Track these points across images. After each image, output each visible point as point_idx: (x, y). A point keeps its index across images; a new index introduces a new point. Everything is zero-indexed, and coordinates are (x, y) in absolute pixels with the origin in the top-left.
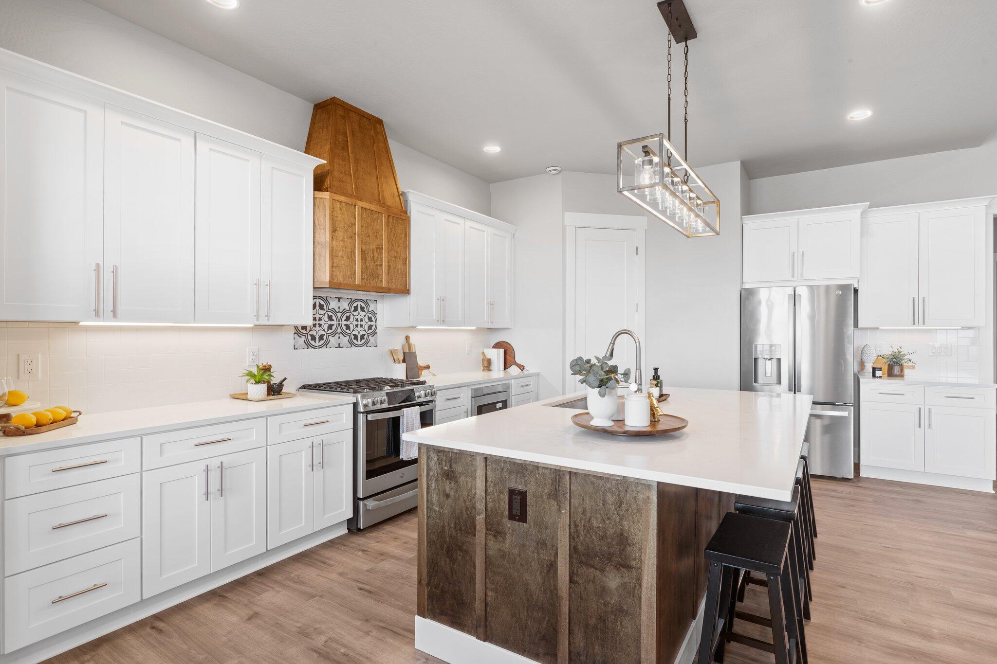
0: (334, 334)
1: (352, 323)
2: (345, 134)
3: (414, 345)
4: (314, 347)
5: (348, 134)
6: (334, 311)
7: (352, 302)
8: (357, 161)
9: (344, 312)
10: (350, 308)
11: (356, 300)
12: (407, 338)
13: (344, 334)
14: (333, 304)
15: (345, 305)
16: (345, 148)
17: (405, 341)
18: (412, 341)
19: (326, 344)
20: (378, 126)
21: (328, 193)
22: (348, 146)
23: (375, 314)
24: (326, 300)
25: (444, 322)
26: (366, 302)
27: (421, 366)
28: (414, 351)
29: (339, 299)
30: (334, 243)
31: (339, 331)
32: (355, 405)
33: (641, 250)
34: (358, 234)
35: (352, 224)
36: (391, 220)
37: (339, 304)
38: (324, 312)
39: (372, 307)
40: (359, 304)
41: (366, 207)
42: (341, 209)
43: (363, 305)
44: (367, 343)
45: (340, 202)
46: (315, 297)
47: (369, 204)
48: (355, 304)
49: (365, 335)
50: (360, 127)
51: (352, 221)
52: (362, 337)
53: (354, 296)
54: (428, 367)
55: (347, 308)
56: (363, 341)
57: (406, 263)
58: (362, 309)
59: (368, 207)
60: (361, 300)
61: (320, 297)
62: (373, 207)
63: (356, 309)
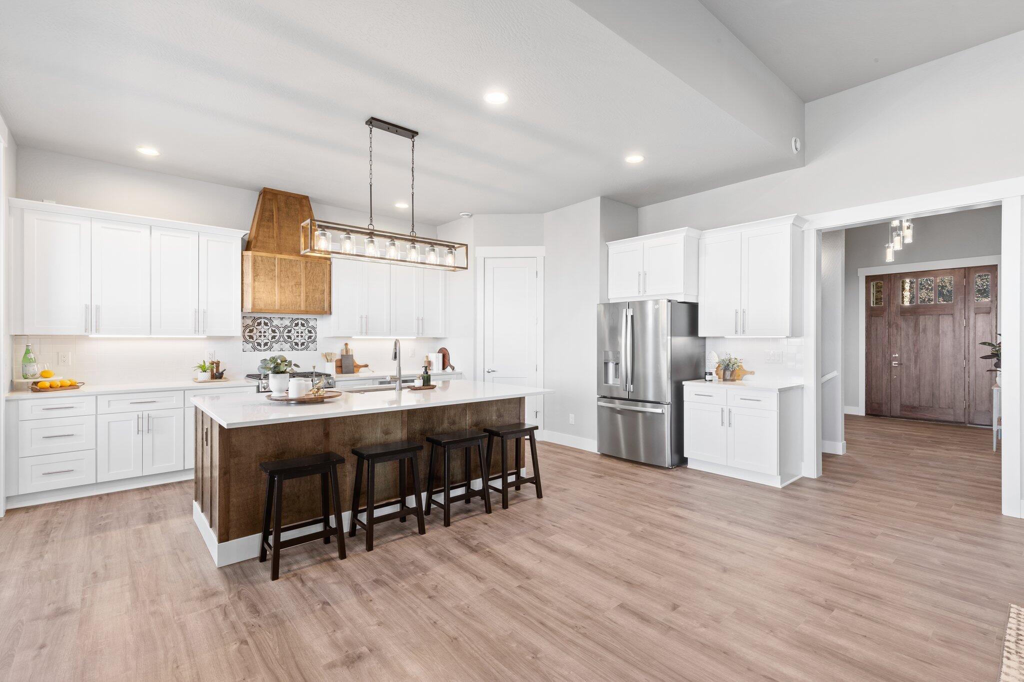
0: (277, 342)
1: (293, 334)
2: (272, 211)
3: (352, 350)
4: (260, 350)
5: (274, 211)
6: (277, 327)
7: (293, 320)
8: (280, 227)
9: (286, 327)
10: (291, 324)
11: (298, 319)
12: (346, 344)
13: (285, 342)
14: (276, 322)
15: (287, 322)
16: (271, 219)
17: (344, 347)
18: (349, 347)
19: (270, 349)
20: (304, 201)
21: (251, 252)
22: (273, 218)
23: (314, 328)
24: (270, 319)
25: (366, 334)
26: (307, 320)
27: (358, 365)
28: (351, 354)
29: (282, 319)
30: (256, 283)
31: (282, 339)
32: (258, 387)
33: (541, 274)
34: (278, 276)
35: (272, 270)
36: (309, 265)
37: (282, 322)
38: (268, 327)
39: (311, 323)
40: (300, 322)
41: (285, 258)
42: (262, 261)
43: (303, 322)
44: (307, 348)
45: (262, 257)
46: (260, 318)
47: (288, 256)
48: (296, 322)
49: (305, 342)
50: (286, 204)
51: (273, 268)
52: (303, 344)
53: (295, 317)
54: (366, 366)
55: (289, 324)
56: (303, 347)
57: (323, 293)
58: (303, 325)
59: (287, 258)
60: (302, 319)
61: (265, 318)
62: (291, 257)
63: (297, 325)
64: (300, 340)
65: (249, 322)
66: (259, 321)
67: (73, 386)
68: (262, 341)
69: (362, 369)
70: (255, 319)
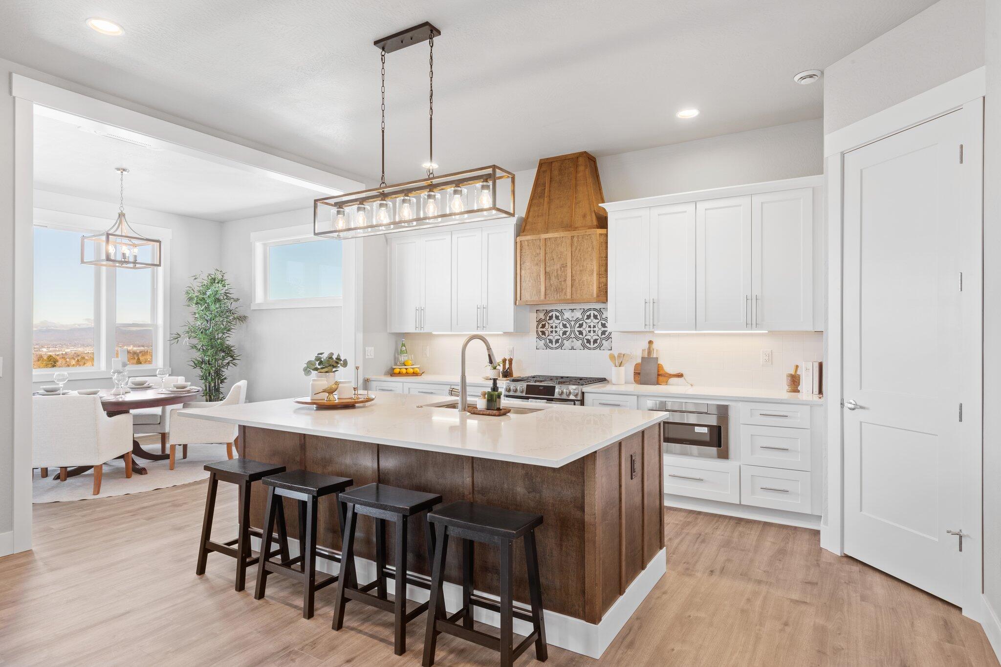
0: (568, 338)
1: (585, 329)
3: (657, 350)
4: (551, 348)
5: (547, 184)
6: (568, 320)
7: (584, 311)
8: (550, 202)
9: (577, 320)
10: (583, 317)
11: (590, 310)
12: (650, 342)
13: (577, 338)
14: (567, 315)
15: (578, 315)
16: (542, 194)
17: (646, 346)
18: (655, 346)
19: (561, 346)
21: (523, 237)
22: (545, 193)
23: (608, 320)
24: (561, 312)
25: (655, 327)
26: (600, 311)
27: (668, 374)
28: (655, 356)
29: (572, 310)
30: (523, 272)
31: (573, 336)
34: (543, 260)
35: (537, 254)
37: (573, 314)
38: (559, 321)
39: (605, 314)
40: (592, 312)
41: (550, 237)
42: (528, 245)
43: (596, 313)
44: (600, 347)
45: (528, 241)
46: (552, 311)
47: (553, 234)
48: (588, 313)
49: (598, 339)
50: (560, 170)
51: (538, 251)
52: (595, 341)
53: (587, 307)
54: (680, 376)
55: (580, 317)
56: (596, 345)
57: (592, 274)
58: (595, 317)
59: (551, 236)
60: (595, 309)
61: (557, 310)
62: (556, 235)
63: (589, 317)
64: (592, 337)
65: (542, 316)
66: (550, 314)
67: (415, 374)
68: (554, 337)
69: (672, 380)
70: (547, 312)
